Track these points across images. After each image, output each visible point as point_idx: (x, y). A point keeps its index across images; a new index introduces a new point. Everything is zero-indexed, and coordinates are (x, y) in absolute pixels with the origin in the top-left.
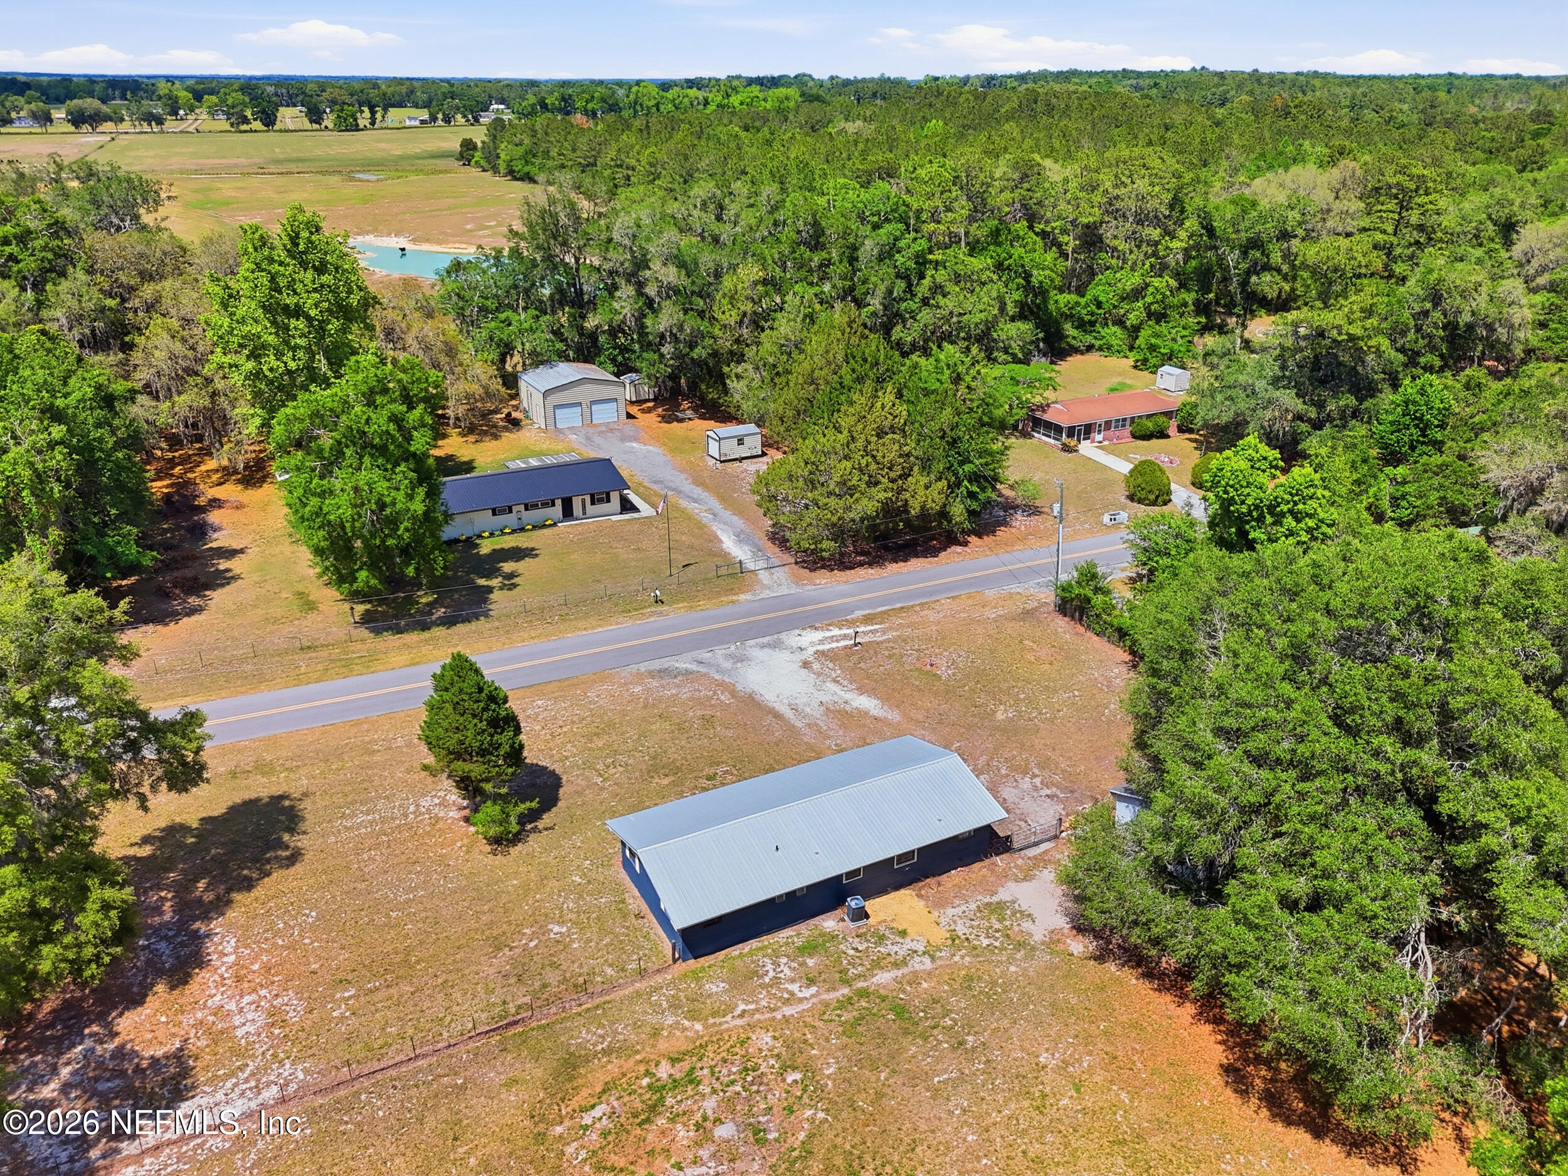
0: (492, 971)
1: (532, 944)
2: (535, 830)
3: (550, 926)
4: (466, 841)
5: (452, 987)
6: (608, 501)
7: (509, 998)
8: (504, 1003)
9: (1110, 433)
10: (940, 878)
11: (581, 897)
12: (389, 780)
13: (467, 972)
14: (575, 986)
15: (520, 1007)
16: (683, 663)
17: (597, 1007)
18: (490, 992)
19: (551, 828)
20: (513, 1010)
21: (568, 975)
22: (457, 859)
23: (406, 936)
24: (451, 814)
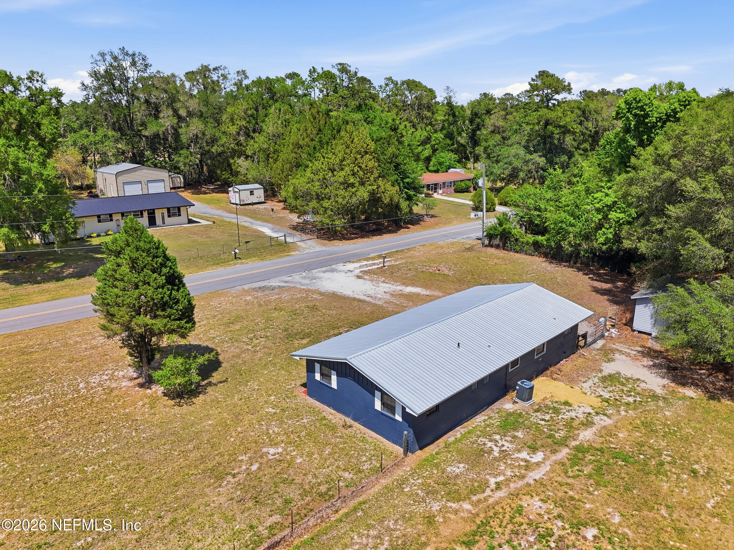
0: (222, 499)
1: (254, 468)
2: (210, 384)
3: (265, 450)
4: (146, 400)
5: (184, 523)
6: (180, 215)
7: (255, 522)
8: (252, 527)
9: (445, 189)
10: (558, 366)
11: (282, 422)
12: (51, 369)
13: (195, 506)
14: (321, 495)
15: (271, 528)
16: (274, 282)
17: (355, 510)
18: (230, 520)
19: (225, 381)
20: (266, 533)
21: (307, 487)
22: (143, 414)
23: (110, 486)
24: (124, 384)
